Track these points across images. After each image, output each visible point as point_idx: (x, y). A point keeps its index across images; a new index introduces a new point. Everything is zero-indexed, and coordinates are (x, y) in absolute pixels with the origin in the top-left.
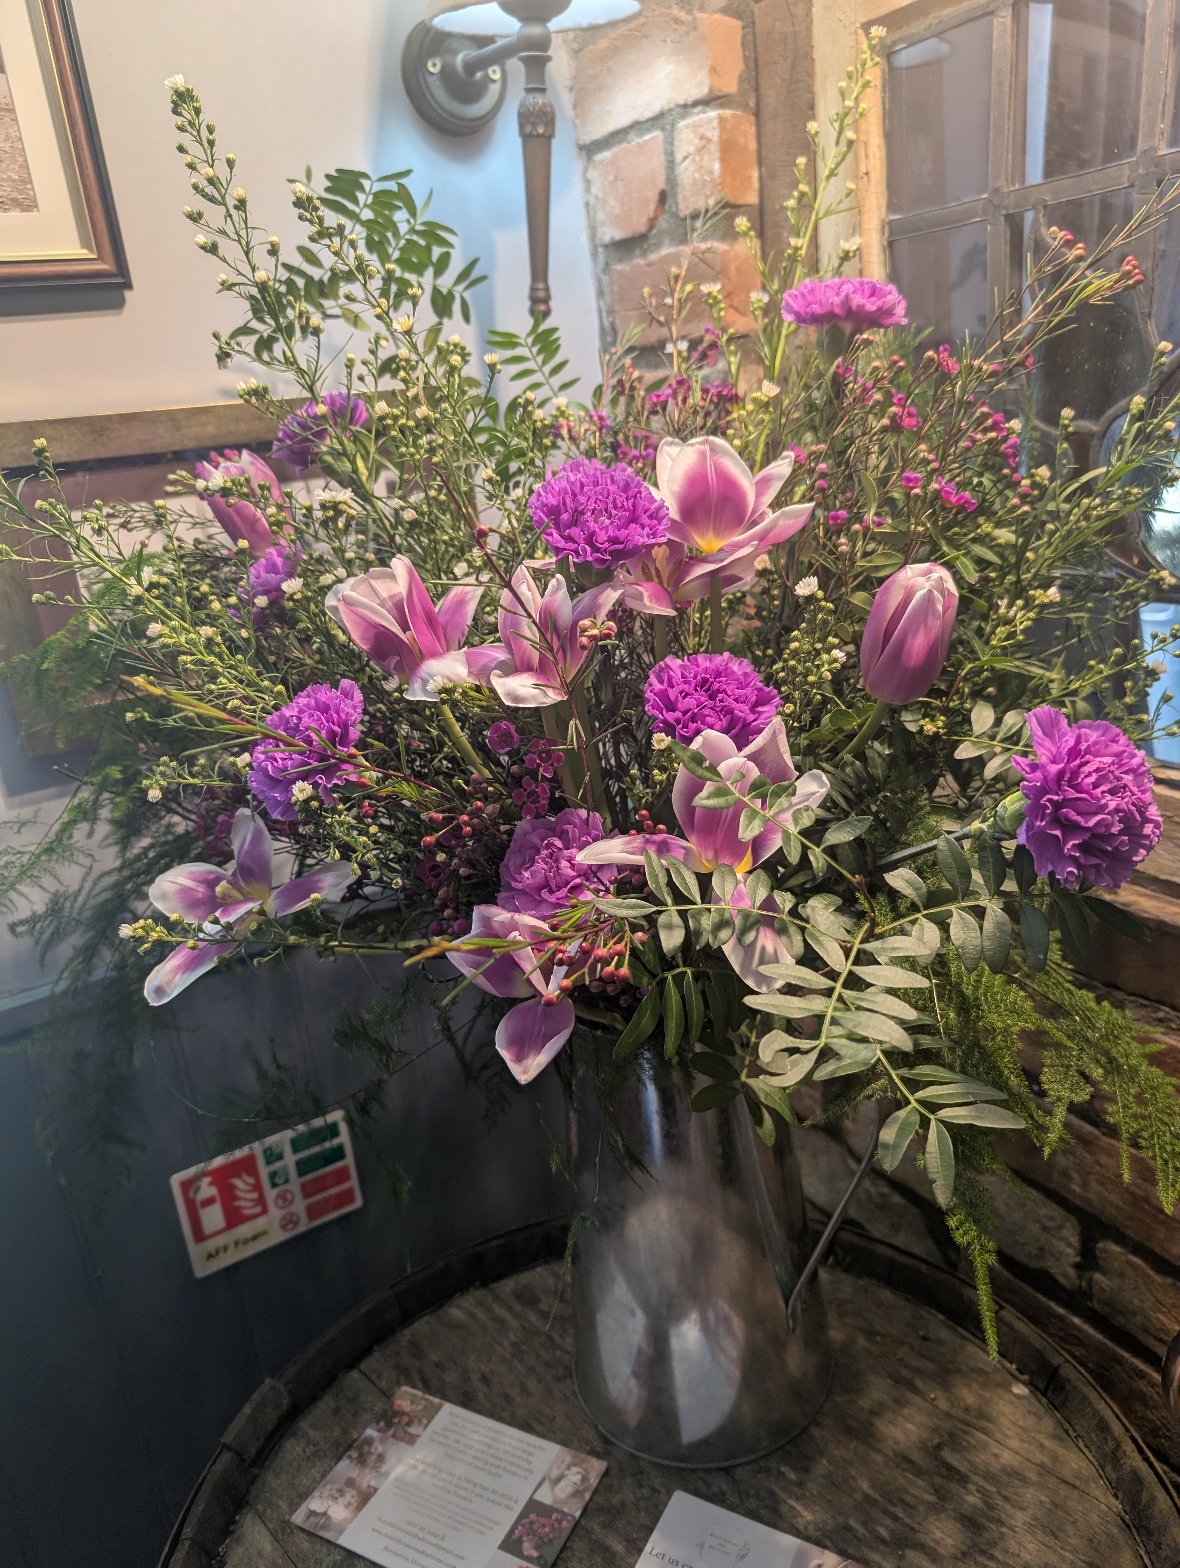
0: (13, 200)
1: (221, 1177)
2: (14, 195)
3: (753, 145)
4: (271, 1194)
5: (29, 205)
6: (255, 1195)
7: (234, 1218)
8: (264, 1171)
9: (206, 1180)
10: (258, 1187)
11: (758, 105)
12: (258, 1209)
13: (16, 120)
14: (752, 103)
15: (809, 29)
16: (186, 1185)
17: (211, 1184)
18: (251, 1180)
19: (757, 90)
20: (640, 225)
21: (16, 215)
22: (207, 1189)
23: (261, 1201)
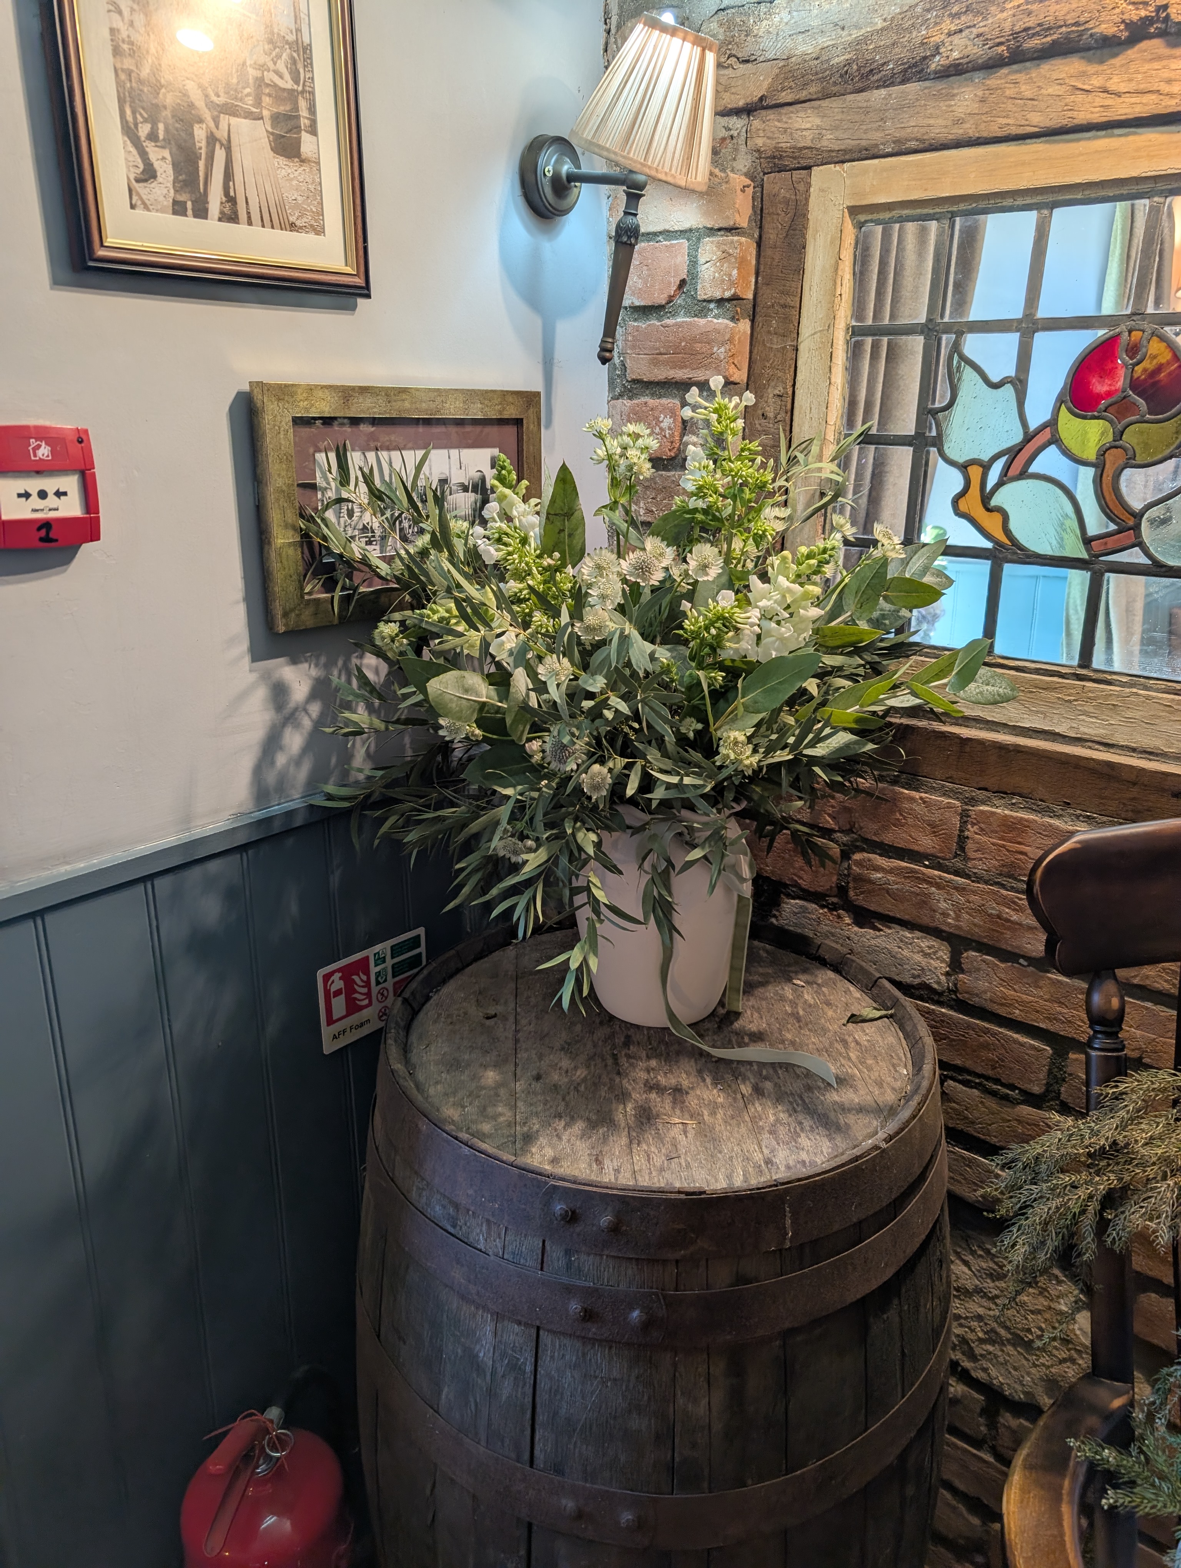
0: (312, 226)
1: (347, 973)
2: (313, 222)
3: (754, 262)
4: (375, 989)
5: (319, 231)
6: (365, 990)
7: (352, 1007)
8: (374, 970)
9: (338, 975)
10: (368, 984)
11: (760, 237)
12: (366, 1002)
13: (319, 170)
14: (756, 235)
15: (807, 200)
16: (327, 977)
17: (341, 978)
18: (364, 978)
19: (761, 227)
20: (662, 300)
21: (312, 236)
22: (337, 983)
23: (369, 995)
